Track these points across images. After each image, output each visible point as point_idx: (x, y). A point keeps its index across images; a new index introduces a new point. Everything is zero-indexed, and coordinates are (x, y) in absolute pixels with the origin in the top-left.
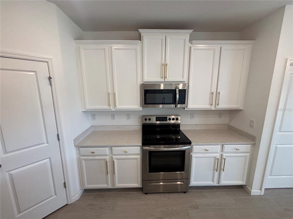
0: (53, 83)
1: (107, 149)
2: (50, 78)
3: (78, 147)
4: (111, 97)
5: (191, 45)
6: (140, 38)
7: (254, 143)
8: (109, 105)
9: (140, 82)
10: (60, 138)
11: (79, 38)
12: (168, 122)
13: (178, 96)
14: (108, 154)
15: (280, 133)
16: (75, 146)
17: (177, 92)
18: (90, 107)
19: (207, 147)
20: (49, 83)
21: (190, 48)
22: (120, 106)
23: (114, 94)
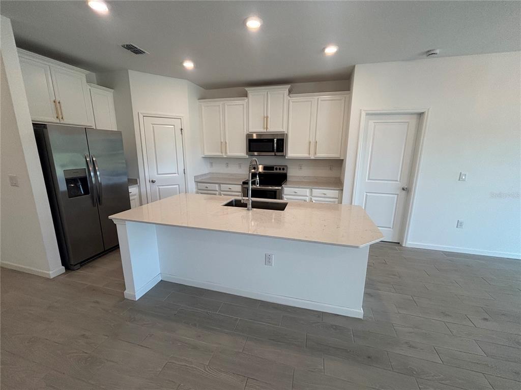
0: (183, 133)
1: (217, 185)
2: (182, 129)
3: (197, 182)
4: (223, 145)
5: (289, 98)
6: (246, 95)
7: (341, 188)
8: (222, 153)
9: (246, 133)
10: (186, 173)
11: (202, 98)
12: (275, 171)
13: (275, 145)
14: (217, 190)
15: (369, 181)
16: (195, 182)
17: (275, 142)
18: (207, 153)
19: (296, 190)
20: (180, 132)
21: (289, 100)
22: (230, 154)
23: (226, 143)
